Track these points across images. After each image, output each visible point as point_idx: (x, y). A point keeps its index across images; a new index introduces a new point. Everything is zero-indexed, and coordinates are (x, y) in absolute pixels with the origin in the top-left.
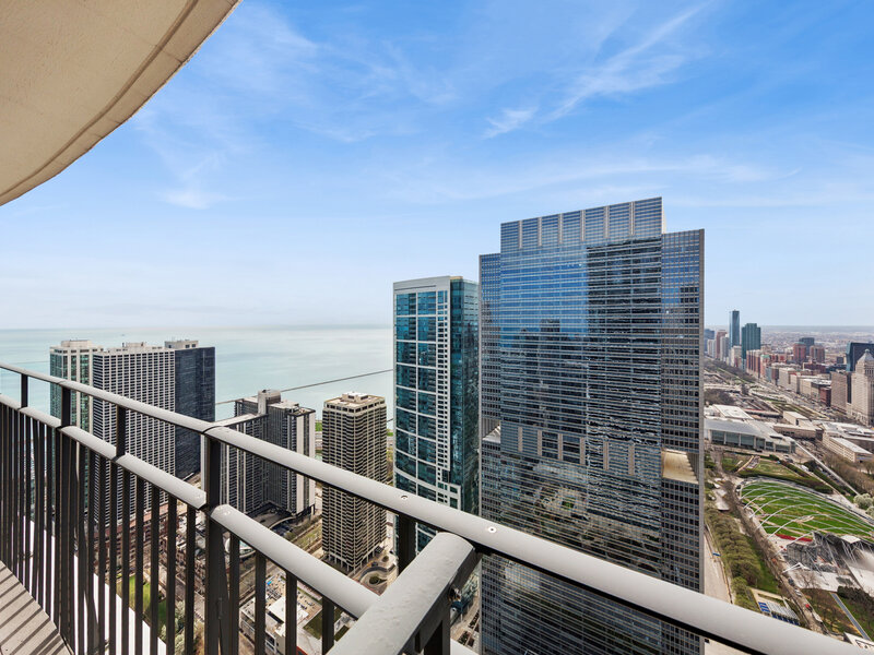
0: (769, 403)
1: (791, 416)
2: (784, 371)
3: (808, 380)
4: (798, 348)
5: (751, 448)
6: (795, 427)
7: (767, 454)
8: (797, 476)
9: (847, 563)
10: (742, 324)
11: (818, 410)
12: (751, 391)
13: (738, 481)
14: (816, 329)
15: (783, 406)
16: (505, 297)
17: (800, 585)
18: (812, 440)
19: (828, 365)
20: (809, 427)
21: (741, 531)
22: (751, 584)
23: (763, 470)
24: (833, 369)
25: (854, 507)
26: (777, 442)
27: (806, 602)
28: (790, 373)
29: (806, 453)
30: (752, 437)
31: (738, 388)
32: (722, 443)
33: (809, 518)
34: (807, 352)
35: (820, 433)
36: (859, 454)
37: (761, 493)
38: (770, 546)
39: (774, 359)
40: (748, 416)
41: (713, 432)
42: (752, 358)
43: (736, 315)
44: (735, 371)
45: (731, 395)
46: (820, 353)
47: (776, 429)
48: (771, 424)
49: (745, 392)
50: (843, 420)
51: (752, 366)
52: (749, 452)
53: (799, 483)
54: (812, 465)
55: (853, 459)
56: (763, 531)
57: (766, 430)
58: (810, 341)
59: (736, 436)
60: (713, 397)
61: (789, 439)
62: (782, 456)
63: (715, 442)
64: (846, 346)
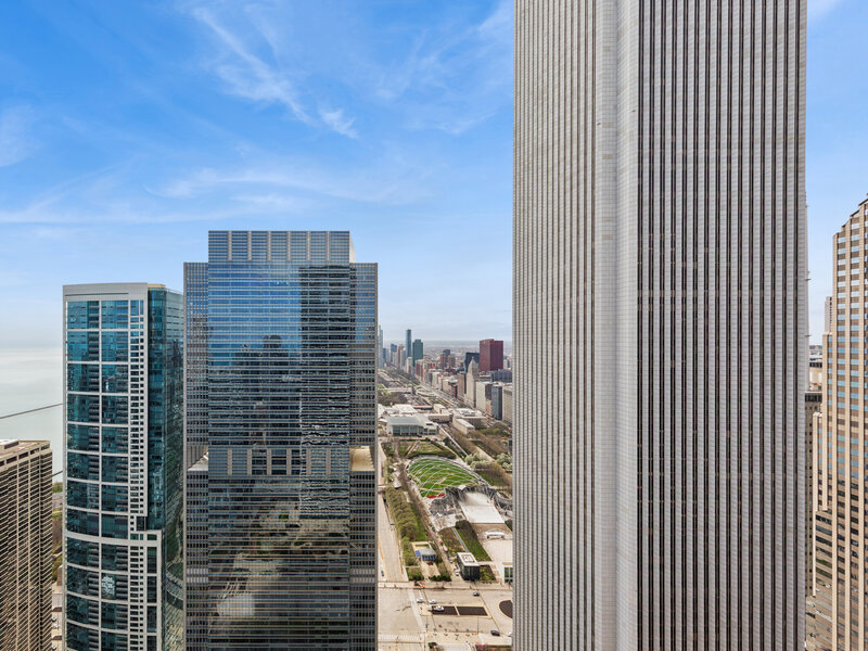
0: (426, 399)
1: (438, 407)
2: (435, 374)
3: (447, 380)
4: (442, 357)
5: (415, 435)
6: (439, 415)
7: (424, 437)
8: (439, 450)
9: (460, 503)
10: (413, 340)
11: (451, 401)
12: (417, 392)
13: (407, 463)
14: (452, 343)
15: (435, 401)
16: (213, 311)
17: (438, 529)
18: (447, 422)
19: (456, 369)
20: (446, 413)
21: (408, 501)
22: (412, 539)
23: (422, 451)
24: (458, 371)
25: (465, 464)
26: (430, 428)
27: (440, 540)
28: (438, 375)
29: (444, 433)
30: (416, 427)
31: (410, 390)
32: (399, 435)
33: (444, 479)
34: (446, 360)
35: (451, 417)
36: (469, 428)
37: (419, 468)
38: (422, 506)
39: (430, 366)
40: (416, 411)
41: (394, 427)
42: (418, 365)
43: (409, 332)
44: (408, 376)
45: (406, 396)
46: (453, 360)
47: (430, 418)
48: (427, 415)
49: (414, 393)
50: (462, 406)
51: (418, 374)
52: (413, 438)
53: (440, 455)
54: (447, 441)
55: (466, 433)
56: (420, 496)
57: (423, 420)
58: (447, 352)
59: (407, 427)
60: (396, 398)
61: (436, 424)
62: (432, 438)
63: (395, 434)
64: (464, 355)
